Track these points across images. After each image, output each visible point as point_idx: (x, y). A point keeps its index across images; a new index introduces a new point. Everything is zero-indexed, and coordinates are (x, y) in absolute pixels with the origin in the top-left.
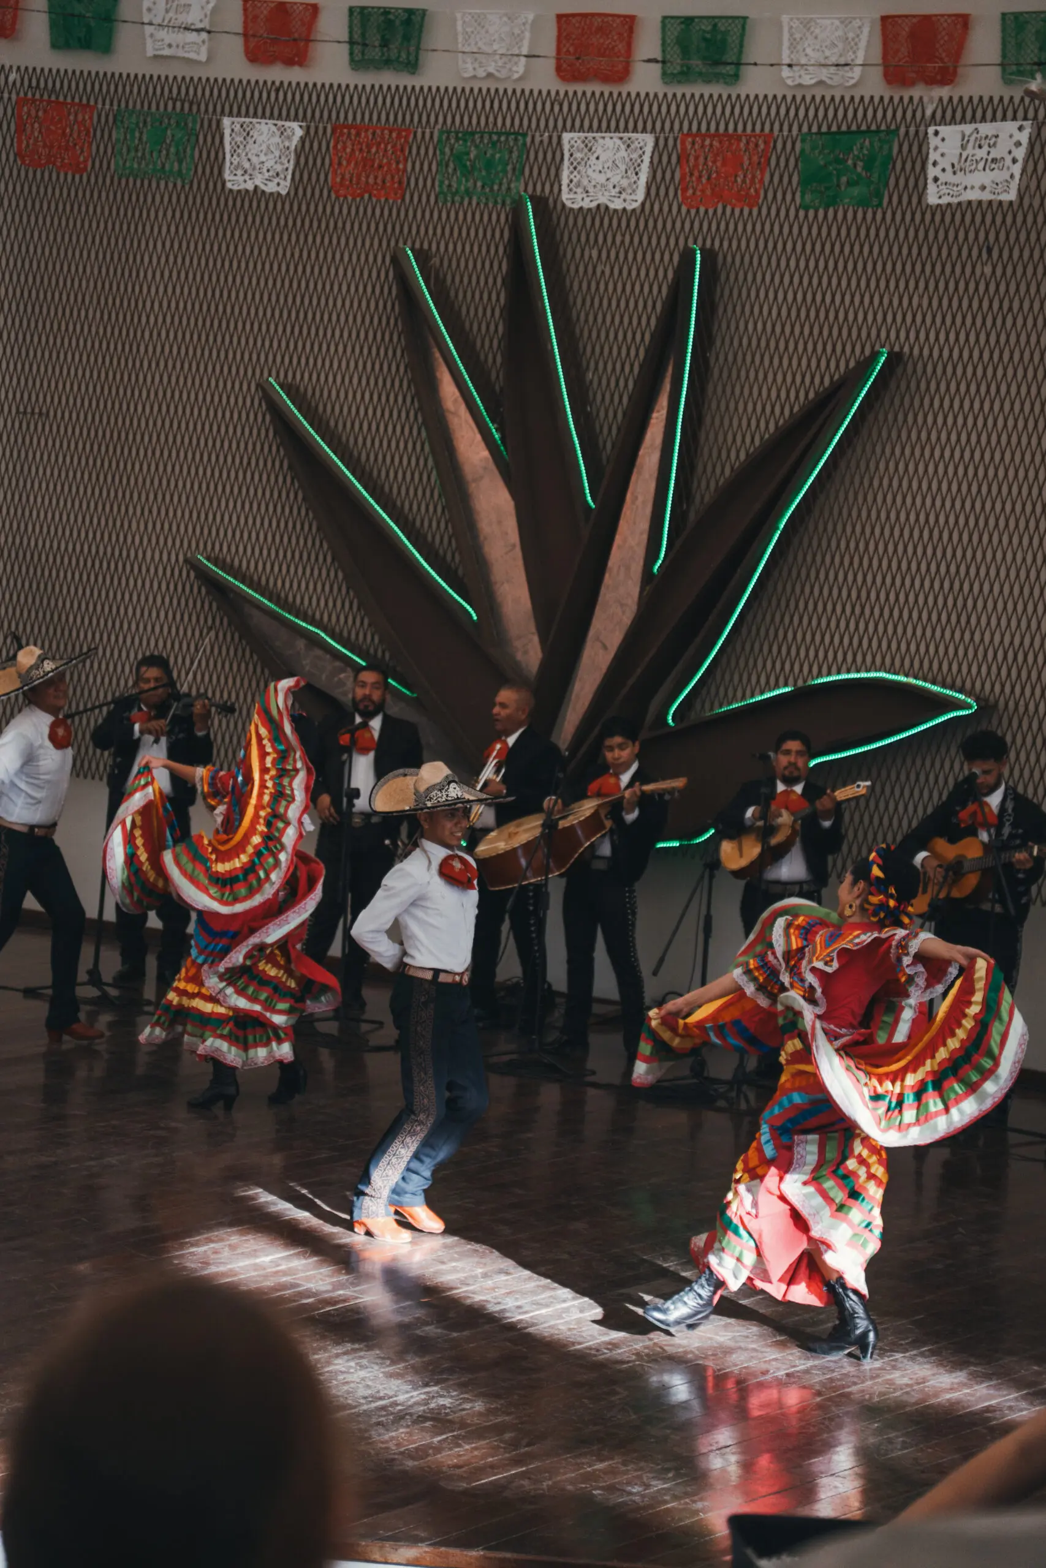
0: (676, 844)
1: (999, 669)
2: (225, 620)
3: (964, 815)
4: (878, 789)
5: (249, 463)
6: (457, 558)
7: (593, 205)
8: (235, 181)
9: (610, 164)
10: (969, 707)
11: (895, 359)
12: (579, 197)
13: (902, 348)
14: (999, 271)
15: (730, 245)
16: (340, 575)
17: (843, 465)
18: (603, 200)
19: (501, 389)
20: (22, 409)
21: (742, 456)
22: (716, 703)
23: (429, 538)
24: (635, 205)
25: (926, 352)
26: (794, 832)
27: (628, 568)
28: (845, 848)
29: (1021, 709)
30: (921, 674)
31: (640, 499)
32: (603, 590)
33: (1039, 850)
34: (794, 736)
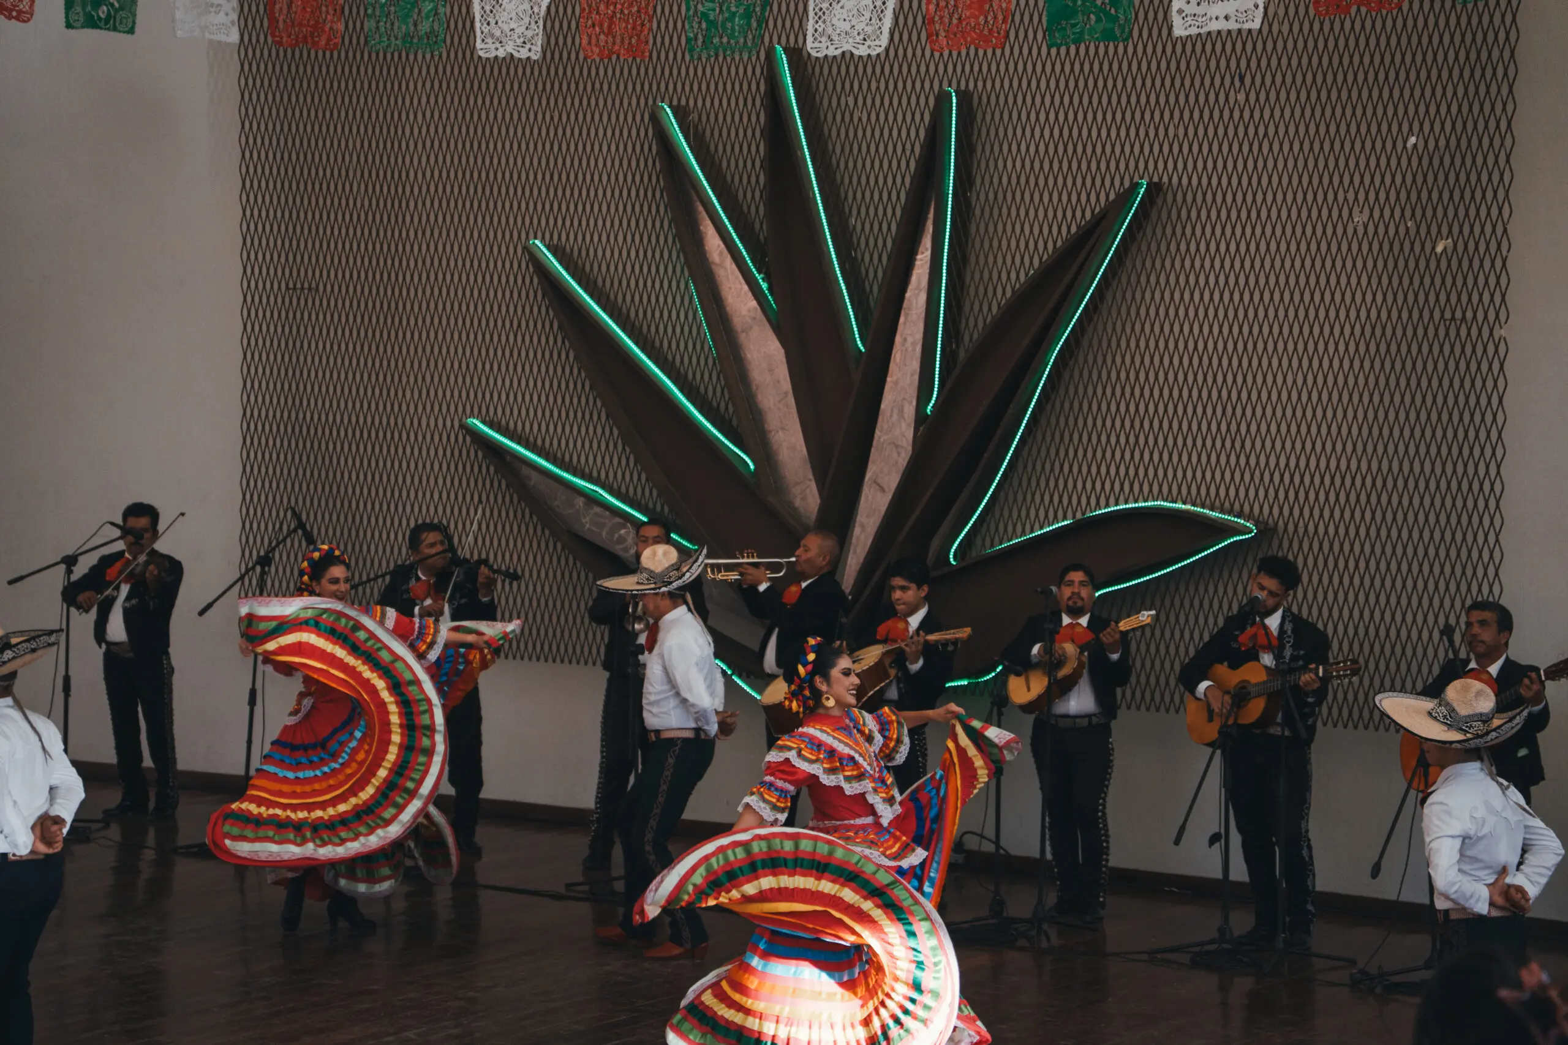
0: (965, 682)
1: (1277, 492)
2: (504, 483)
3: (1244, 639)
4: (1163, 617)
5: (519, 325)
6: (731, 409)
7: (838, 52)
8: (486, 49)
9: (855, 12)
10: (1246, 530)
11: (1155, 189)
12: (824, 45)
13: (1161, 179)
14: (1252, 97)
15: (984, 86)
16: (616, 432)
17: (1109, 297)
18: (847, 47)
19: (765, 239)
20: (291, 285)
21: (1009, 293)
22: (997, 539)
23: (702, 390)
24: (879, 50)
25: (1185, 181)
26: (1081, 665)
27: (901, 411)
28: (1133, 679)
29: (1301, 531)
30: (1198, 501)
31: (910, 340)
32: (877, 433)
33: (1325, 671)
34: (1076, 568)
